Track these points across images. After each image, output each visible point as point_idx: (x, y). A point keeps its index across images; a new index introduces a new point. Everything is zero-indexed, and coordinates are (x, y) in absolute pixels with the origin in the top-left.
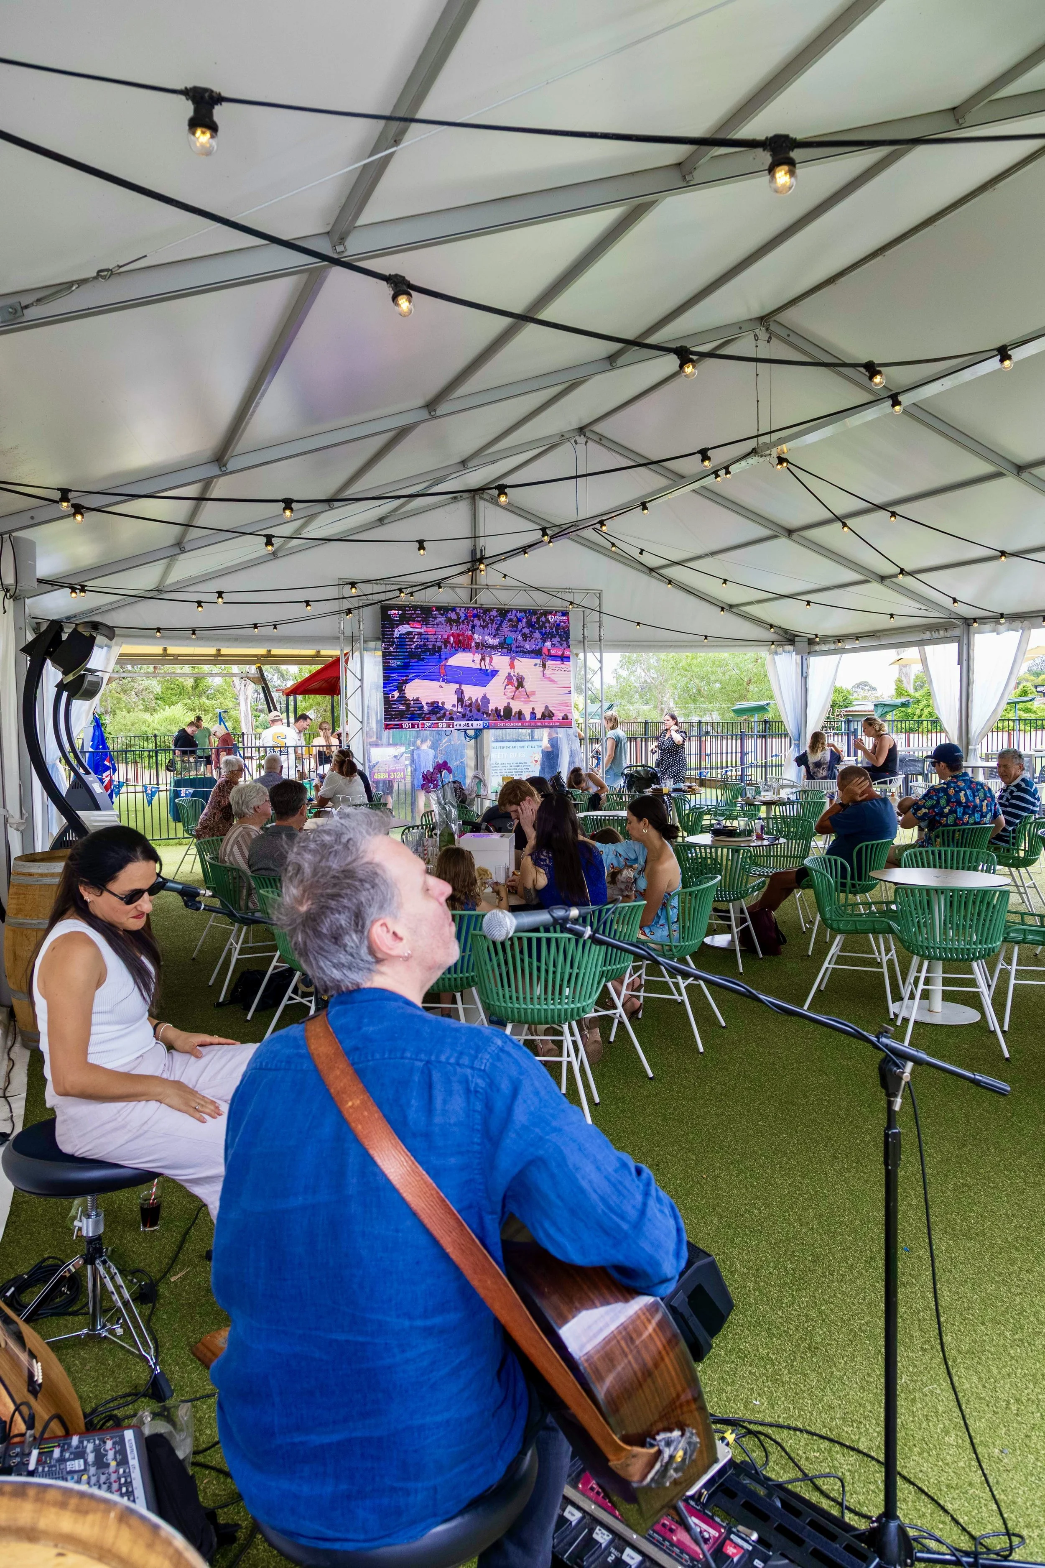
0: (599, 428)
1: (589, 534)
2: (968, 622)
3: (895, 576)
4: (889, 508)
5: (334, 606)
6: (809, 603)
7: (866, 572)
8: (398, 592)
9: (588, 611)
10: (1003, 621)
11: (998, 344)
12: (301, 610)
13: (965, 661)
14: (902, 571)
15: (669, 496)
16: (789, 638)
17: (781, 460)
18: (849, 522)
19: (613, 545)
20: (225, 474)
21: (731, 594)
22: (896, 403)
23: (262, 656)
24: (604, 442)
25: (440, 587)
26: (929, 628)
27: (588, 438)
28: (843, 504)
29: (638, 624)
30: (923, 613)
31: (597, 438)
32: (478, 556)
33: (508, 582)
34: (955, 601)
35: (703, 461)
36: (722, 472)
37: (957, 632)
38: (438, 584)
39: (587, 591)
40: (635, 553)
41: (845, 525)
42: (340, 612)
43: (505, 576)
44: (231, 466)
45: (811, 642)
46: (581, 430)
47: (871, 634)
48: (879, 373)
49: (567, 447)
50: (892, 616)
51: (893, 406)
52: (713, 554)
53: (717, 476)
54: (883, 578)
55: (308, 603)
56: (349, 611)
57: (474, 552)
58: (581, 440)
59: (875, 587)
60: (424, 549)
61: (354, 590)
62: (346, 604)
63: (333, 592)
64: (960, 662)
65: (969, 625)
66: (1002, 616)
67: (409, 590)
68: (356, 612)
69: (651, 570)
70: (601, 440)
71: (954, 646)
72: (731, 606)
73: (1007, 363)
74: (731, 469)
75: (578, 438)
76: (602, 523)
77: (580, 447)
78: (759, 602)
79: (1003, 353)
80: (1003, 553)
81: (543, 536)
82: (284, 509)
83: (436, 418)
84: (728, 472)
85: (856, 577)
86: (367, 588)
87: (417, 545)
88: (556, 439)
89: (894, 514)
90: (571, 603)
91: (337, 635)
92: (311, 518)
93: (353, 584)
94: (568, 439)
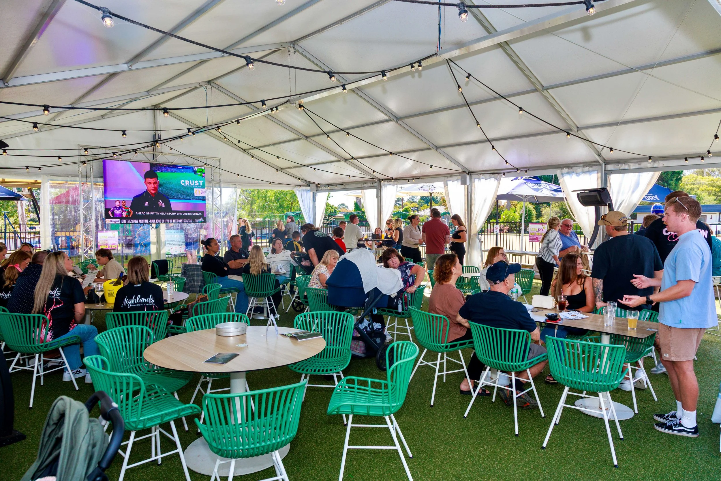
0: (218, 82)
1: (214, 131)
2: (380, 180)
3: (350, 159)
4: (346, 131)
5: (76, 159)
6: (315, 169)
7: (338, 157)
8: (112, 154)
9: (214, 168)
10: (393, 181)
11: (382, 69)
12: (56, 161)
13: (379, 197)
14: (353, 158)
15: (250, 118)
16: (309, 184)
17: (301, 106)
18: (330, 135)
19: (225, 138)
20: (7, 87)
21: (281, 163)
22: (344, 89)
23: (32, 183)
24: (220, 89)
25: (136, 153)
26: (365, 182)
27: (212, 86)
28: (328, 128)
29: (238, 175)
30: (363, 176)
31: (217, 87)
32: (157, 138)
33: (173, 151)
34: (374, 171)
35: (263, 105)
36: (274, 109)
37: (375, 184)
38: (135, 151)
39: (214, 158)
40: (236, 142)
41: (328, 136)
42: (79, 162)
43: (171, 149)
44: (11, 83)
45: (317, 186)
46: (209, 82)
47: (342, 184)
48: (334, 76)
49: (202, 89)
50: (349, 176)
51: (343, 90)
52: (274, 144)
53: (272, 111)
54: (346, 160)
55: (59, 157)
56: (84, 162)
57: (154, 136)
58: (209, 87)
59: (343, 163)
60: (126, 135)
61: (86, 152)
62: (83, 159)
63: (76, 153)
64: (377, 197)
65: (381, 182)
66: (392, 179)
67: (118, 153)
68: (89, 162)
69: (244, 150)
70: (219, 87)
71: (375, 190)
72: (282, 169)
73: (385, 77)
74: (278, 108)
75: (207, 86)
76: (218, 128)
77: (208, 90)
78: (294, 167)
79: (383, 73)
80: (391, 153)
81: (189, 132)
82: (44, 110)
83: (132, 70)
84: (277, 109)
85: (334, 158)
86: (95, 151)
87: (122, 133)
88: (197, 85)
89: (348, 133)
90: (206, 164)
91: (77, 174)
92: (60, 113)
93: (86, 150)
94: (202, 86)
